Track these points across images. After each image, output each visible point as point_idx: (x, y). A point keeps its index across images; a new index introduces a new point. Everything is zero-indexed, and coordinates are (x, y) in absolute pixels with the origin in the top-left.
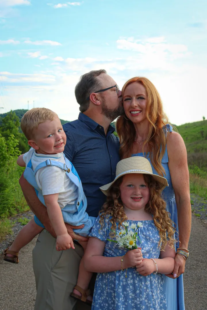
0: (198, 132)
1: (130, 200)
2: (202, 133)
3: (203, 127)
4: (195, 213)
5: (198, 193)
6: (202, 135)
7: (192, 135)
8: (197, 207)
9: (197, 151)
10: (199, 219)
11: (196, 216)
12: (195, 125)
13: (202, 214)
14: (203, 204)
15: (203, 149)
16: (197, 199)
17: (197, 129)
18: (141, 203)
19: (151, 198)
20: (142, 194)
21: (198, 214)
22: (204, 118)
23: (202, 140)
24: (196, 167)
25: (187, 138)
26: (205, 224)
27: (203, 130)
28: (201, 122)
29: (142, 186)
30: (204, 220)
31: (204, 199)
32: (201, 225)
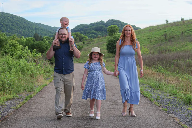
0: (161, 35)
1: (94, 58)
2: (165, 35)
3: (167, 30)
4: (162, 107)
5: (163, 90)
6: (165, 37)
7: (156, 38)
8: (164, 102)
9: (160, 52)
10: (166, 113)
11: (163, 110)
12: (158, 28)
13: (169, 109)
14: (169, 100)
15: (166, 51)
16: (163, 95)
17: (161, 31)
18: (97, 59)
19: (99, 58)
20: (97, 57)
21: (165, 109)
22: (167, 21)
23: (166, 42)
24: (160, 67)
25: (151, 40)
26: (172, 117)
27: (166, 33)
28: (164, 25)
29: (97, 55)
30: (171, 114)
31: (169, 95)
32: (169, 119)
